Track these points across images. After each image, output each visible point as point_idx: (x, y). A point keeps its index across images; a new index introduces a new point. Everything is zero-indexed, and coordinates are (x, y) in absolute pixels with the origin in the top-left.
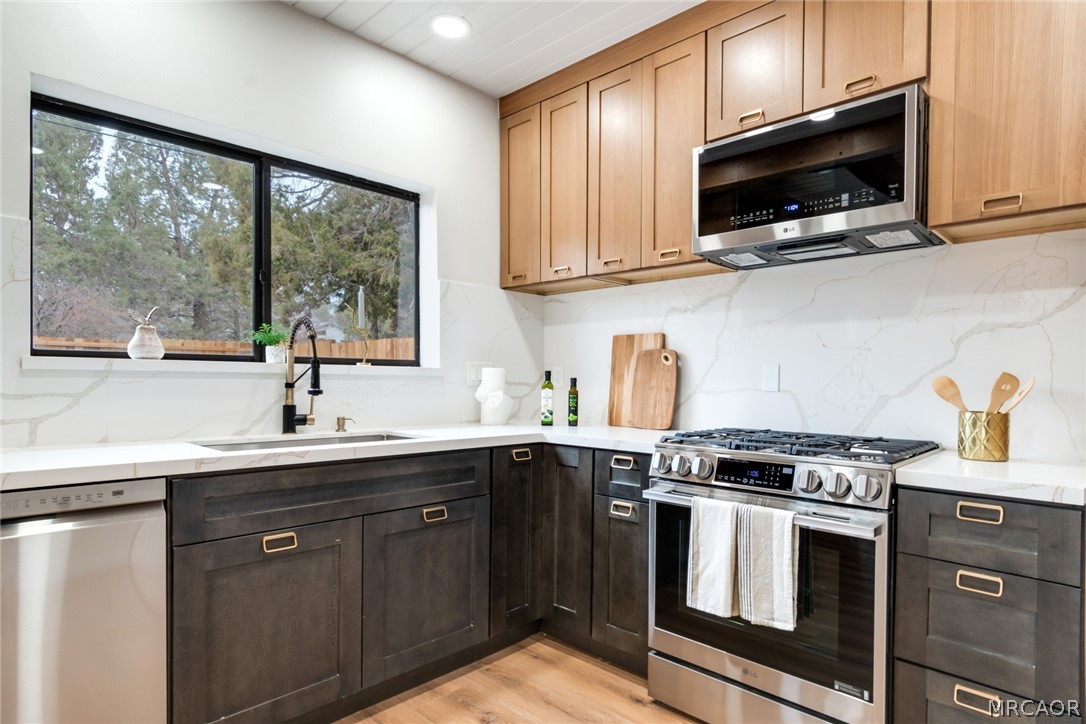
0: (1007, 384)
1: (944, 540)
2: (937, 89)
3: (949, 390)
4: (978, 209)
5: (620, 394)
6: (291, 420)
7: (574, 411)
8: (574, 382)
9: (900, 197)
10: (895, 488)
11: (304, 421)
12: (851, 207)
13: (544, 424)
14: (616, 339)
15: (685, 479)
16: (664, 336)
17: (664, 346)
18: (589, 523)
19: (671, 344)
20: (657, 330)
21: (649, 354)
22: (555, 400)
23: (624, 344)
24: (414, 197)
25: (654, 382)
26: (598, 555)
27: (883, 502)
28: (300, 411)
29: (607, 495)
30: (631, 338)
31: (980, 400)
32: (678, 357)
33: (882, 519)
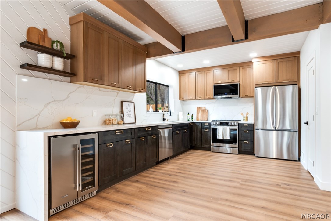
0: (248, 113)
1: (243, 128)
2: (241, 83)
3: (242, 114)
4: (245, 96)
5: (198, 116)
6: (164, 120)
7: (192, 118)
8: (192, 114)
9: (237, 94)
10: (239, 124)
11: (165, 120)
12: (233, 95)
13: (188, 120)
14: (197, 108)
15: (216, 125)
16: (205, 108)
17: (205, 109)
18: (201, 132)
19: (206, 109)
20: (204, 106)
21: (203, 110)
22: (190, 117)
23: (199, 109)
24: (168, 86)
25: (204, 114)
26: (202, 136)
27: (238, 125)
28: (165, 119)
29: (204, 128)
30: (200, 108)
31: (245, 116)
32: (208, 111)
33: (238, 127)
